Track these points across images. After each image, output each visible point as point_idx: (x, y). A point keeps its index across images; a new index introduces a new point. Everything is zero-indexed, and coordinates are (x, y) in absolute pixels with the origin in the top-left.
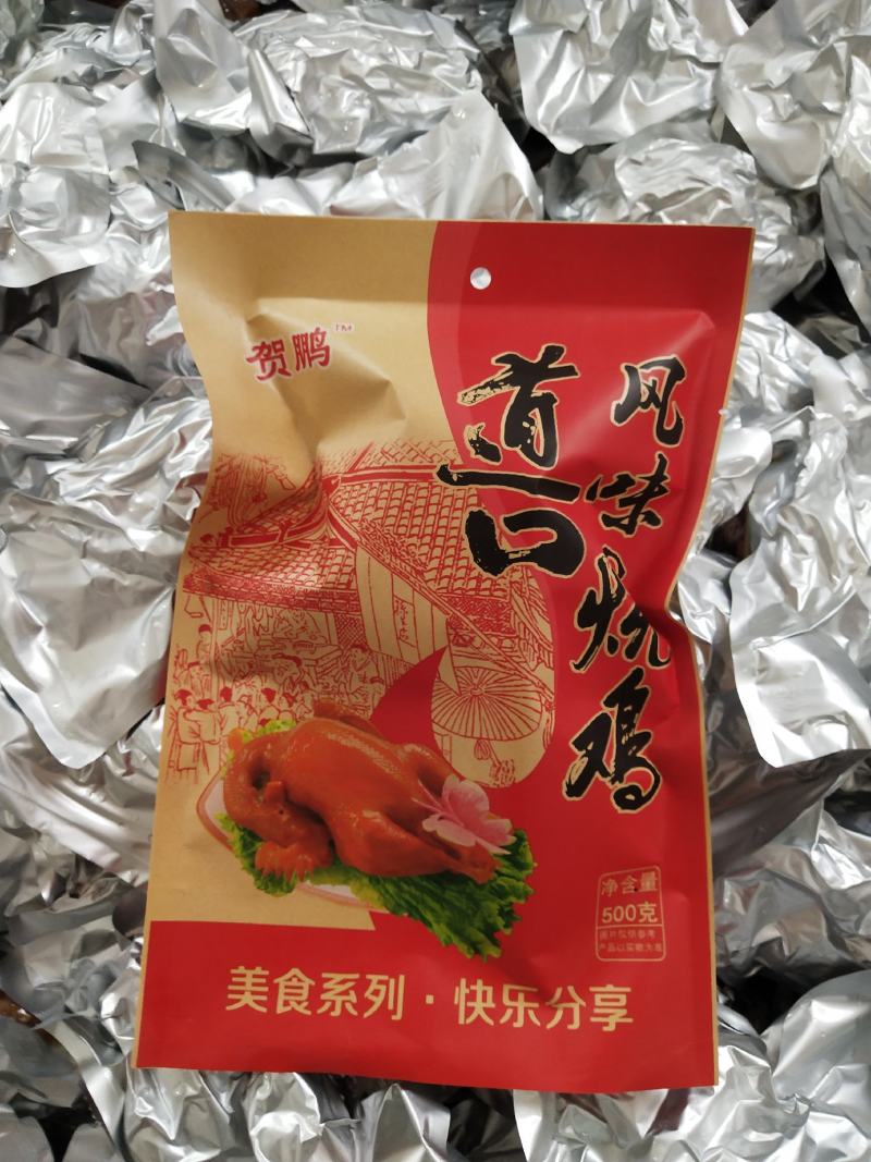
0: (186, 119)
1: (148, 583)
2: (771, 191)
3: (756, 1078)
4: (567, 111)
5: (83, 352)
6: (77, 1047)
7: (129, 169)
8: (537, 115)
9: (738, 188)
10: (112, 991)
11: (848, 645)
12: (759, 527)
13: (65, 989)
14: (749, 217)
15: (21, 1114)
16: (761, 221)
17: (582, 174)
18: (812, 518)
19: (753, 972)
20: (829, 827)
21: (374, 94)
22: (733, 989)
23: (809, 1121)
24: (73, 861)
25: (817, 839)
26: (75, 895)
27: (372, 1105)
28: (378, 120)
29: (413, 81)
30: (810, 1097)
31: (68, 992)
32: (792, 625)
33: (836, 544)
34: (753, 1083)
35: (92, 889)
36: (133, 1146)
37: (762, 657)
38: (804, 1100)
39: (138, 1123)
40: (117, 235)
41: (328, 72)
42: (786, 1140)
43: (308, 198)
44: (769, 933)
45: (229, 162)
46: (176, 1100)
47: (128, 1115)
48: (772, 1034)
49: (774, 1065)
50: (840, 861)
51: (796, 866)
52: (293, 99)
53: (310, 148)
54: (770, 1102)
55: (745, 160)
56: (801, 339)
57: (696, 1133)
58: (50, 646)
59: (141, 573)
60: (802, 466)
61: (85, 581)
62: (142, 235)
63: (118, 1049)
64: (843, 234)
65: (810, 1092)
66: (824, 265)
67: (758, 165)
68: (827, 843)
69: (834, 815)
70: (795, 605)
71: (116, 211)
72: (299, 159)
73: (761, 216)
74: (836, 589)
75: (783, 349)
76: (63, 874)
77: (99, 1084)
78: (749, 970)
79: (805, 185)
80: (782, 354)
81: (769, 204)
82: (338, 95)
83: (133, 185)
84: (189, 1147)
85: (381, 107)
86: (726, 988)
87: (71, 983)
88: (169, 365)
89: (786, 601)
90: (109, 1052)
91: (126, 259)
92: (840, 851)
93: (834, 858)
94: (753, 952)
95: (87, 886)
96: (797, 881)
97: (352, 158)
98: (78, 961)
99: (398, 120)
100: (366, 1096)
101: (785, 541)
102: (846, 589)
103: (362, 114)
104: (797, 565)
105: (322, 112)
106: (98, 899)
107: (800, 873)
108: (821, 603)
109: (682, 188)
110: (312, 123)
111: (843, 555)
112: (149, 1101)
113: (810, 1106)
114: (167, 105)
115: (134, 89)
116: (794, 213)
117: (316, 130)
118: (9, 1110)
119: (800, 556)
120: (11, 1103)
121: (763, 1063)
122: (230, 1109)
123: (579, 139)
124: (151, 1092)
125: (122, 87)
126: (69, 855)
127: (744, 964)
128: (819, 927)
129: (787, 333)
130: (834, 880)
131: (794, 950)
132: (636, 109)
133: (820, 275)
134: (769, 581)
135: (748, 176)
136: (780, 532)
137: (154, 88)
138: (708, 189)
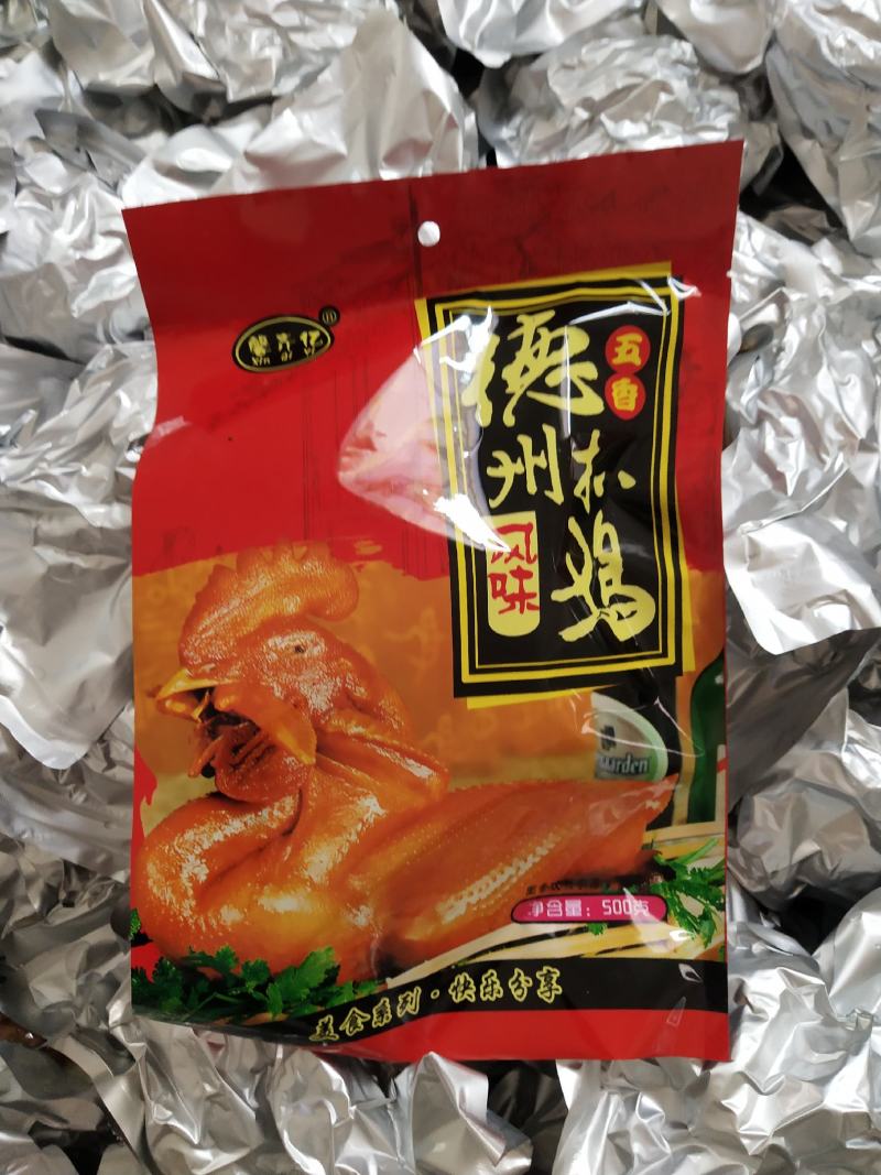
0: (90, 84)
1: (109, 561)
2: (714, 80)
3: (812, 997)
4: (490, 24)
5: (8, 334)
6: (90, 1062)
7: (34, 139)
8: (459, 33)
9: (680, 79)
10: (118, 998)
11: (847, 528)
12: (738, 415)
13: (74, 1007)
14: (695, 106)
15: (42, 1143)
16: (708, 113)
17: (516, 92)
18: (795, 399)
19: (796, 893)
20: (856, 727)
21: (283, 31)
22: (777, 914)
23: (872, 1036)
24: (62, 868)
25: (846, 740)
26: (69, 904)
27: (404, 1081)
28: (292, 58)
29: (324, 14)
30: (873, 1011)
31: (79, 1011)
32: (782, 509)
33: (823, 420)
34: (809, 1003)
35: (87, 896)
36: (156, 1155)
37: (753, 544)
38: (865, 1014)
39: (159, 1130)
40: (26, 204)
41: (233, 13)
42: (850, 1056)
43: (227, 147)
44: (808, 848)
45: (142, 125)
46: (197, 1102)
47: (150, 1123)
48: (824, 953)
49: (829, 985)
50: (874, 760)
51: (827, 772)
52: (198, 45)
53: (223, 96)
54: (829, 1021)
55: (685, 49)
56: (766, 232)
57: (754, 1064)
58: (14, 645)
59: (101, 552)
60: (781, 349)
61: (41, 570)
62: (53, 202)
63: (131, 1058)
64: (795, 111)
65: (872, 1008)
66: (781, 152)
67: (696, 51)
68: (857, 742)
69: (861, 713)
70: (784, 490)
71: (22, 180)
72: (214, 109)
73: (707, 107)
74: (826, 468)
75: (749, 245)
76: (54, 883)
77: (115, 1097)
78: (792, 891)
79: (749, 67)
80: (748, 250)
81: (714, 94)
82: (245, 38)
83: (41, 155)
84: (217, 1150)
85: (292, 44)
86: (770, 914)
87: (79, 1001)
88: (100, 335)
89: (775, 487)
90: (123, 1062)
91: (38, 227)
92: (872, 750)
93: (867, 758)
94: (795, 869)
95: (81, 894)
96: (832, 787)
97: (268, 100)
98: (83, 976)
99: (313, 58)
100: (398, 1072)
101: (768, 426)
102: (837, 467)
103: (274, 54)
104: (782, 449)
105: (231, 57)
106: (94, 905)
107: (831, 777)
108: (811, 485)
109: (619, 85)
110: (222, 71)
111: (830, 432)
112: (168, 1107)
113: (872, 1020)
114: (71, 75)
115: (33, 61)
116: (742, 98)
117: (228, 77)
118: (29, 1140)
119: (785, 440)
120: (31, 1133)
121: (816, 981)
122: (254, 1103)
123: (506, 49)
124: (170, 1097)
125: (18, 61)
126: (58, 862)
127: (785, 885)
128: (859, 833)
129: (750, 230)
130: (869, 780)
131: (836, 863)
132: (563, 16)
133: (778, 162)
134: (755, 470)
135: (690, 65)
136: (762, 417)
137: (54, 59)
138: (647, 83)
